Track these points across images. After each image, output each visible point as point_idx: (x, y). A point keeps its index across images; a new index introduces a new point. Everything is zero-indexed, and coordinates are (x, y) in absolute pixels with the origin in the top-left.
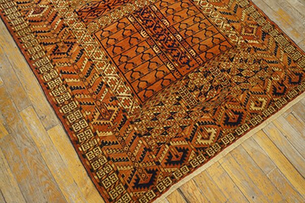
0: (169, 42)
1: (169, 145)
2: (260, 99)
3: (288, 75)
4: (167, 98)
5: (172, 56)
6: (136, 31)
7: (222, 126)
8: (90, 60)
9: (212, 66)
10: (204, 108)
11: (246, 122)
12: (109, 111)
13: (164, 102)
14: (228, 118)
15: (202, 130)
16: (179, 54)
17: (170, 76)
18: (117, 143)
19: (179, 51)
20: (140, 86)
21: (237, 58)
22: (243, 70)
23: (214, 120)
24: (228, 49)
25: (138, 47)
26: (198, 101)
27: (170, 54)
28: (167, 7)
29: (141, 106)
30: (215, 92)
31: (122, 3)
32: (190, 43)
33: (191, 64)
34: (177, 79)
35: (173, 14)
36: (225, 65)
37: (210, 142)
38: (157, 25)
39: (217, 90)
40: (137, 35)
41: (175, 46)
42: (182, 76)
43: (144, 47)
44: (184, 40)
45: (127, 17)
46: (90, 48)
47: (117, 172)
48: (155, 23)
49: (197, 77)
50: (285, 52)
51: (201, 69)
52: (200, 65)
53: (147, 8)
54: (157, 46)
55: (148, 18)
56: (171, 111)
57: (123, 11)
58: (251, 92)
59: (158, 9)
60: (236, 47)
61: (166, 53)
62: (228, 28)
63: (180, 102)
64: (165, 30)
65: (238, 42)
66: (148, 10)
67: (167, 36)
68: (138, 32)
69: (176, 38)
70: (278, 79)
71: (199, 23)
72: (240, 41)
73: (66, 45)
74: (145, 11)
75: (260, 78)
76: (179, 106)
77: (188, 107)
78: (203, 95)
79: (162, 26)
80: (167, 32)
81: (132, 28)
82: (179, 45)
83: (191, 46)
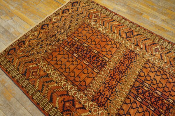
0: (81, 51)
1: (70, 13)
2: (32, 37)
3: (15, 52)
5: (77, 44)
6: (100, 52)
7: (49, 23)
8: (114, 33)
9: (56, 45)
10: (58, 27)
11: (39, 27)
12: (96, 17)
14: (48, 26)
15: (58, 20)
16: (74, 46)
17: (75, 35)
18: (88, 10)
19: (74, 47)
20: (87, 28)
21: (43, 53)
22: (40, 48)
23: (53, 24)
24: (48, 57)
25: (95, 44)
27: (78, 45)
28: (88, 74)
29: (84, 22)
30: (53, 34)
31: (116, 68)
32: (69, 54)
33: (67, 43)
34: (72, 35)
35: (83, 69)
36: (49, 48)
37: (54, 18)
38: (90, 59)
39: (53, 35)
40: (98, 50)
41: (77, 50)
42: (70, 36)
43: (92, 45)
44: (73, 55)
45: (109, 59)
46: (117, 37)
47: (85, 4)
48: (92, 60)
49: (63, 38)
50: (14, 66)
51: (61, 42)
52: (62, 44)
53: (100, 69)
54: (86, 47)
55: (97, 62)
57: (113, 62)
58: (36, 39)
59: (93, 70)
60: (43, 60)
61: (80, 45)
62: (48, 70)
64: (85, 57)
65: (42, 63)
66: (99, 68)
68: (99, 52)
69: (78, 54)
70: (21, 49)
71: (66, 68)
72: (41, 64)
74: (100, 66)
75: (31, 46)
77: (65, 26)
79: (88, 59)
80: (83, 56)
81: (103, 53)
82: (75, 51)
83: (68, 52)
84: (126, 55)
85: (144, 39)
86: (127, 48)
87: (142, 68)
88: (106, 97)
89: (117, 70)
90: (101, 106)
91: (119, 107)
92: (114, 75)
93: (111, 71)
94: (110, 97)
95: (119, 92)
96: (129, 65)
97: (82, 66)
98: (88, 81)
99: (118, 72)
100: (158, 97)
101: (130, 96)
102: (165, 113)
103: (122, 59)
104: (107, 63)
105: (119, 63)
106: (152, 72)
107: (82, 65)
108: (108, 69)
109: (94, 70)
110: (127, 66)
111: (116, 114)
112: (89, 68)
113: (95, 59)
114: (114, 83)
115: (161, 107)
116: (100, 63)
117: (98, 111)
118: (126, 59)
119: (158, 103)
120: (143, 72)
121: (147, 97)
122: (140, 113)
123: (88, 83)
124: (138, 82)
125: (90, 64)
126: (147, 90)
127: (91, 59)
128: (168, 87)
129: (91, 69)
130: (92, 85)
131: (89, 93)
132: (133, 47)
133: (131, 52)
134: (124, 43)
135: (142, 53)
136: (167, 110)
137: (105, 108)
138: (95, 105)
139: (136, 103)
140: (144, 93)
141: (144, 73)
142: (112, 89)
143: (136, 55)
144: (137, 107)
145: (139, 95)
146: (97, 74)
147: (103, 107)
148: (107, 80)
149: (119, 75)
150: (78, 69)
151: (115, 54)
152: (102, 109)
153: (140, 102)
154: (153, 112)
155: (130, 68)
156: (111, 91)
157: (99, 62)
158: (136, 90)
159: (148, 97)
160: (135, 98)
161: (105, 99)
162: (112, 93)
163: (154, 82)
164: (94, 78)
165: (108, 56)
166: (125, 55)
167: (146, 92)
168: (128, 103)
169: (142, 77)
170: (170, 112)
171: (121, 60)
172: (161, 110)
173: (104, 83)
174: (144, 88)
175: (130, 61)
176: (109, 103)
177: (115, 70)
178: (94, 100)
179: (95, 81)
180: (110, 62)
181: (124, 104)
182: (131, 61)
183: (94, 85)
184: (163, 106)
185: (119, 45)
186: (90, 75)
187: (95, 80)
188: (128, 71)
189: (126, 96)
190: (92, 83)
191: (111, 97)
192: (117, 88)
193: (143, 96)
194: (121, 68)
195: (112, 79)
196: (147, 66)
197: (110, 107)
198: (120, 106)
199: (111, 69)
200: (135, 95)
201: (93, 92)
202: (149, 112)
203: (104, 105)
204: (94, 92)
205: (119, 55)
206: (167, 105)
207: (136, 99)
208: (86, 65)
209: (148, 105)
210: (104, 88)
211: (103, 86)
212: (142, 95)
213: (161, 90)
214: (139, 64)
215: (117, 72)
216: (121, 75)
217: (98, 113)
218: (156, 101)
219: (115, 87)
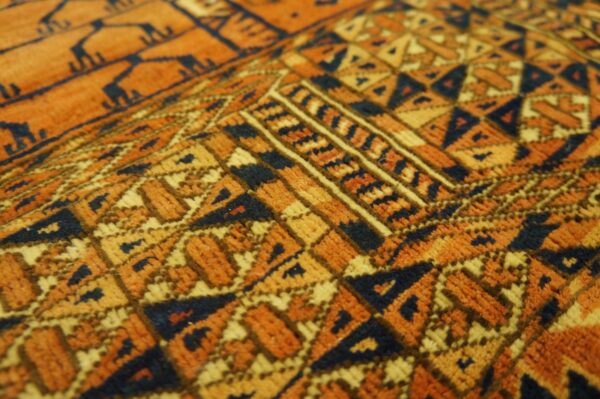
4: (136, 170)
10: (537, 225)
13: (95, 205)
26: (458, 172)
49: (401, 31)
56: (157, 293)
63: (269, 194)
76: (259, 228)
77: (361, 237)
78: (483, 127)
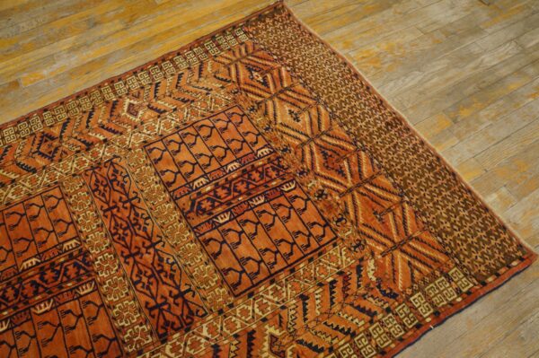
6: (41, 250)
8: (13, 181)
25: (8, 252)
28: (82, 315)
35: (60, 325)
38: (41, 289)
40: (32, 251)
43: (4, 261)
45: (77, 237)
46: (33, 181)
48: (49, 286)
53: (89, 276)
55: (65, 274)
57: (93, 231)
59: (81, 296)
64: (26, 303)
66: (84, 278)
67: (9, 304)
68: (39, 254)
73: (53, 149)
74: (82, 271)
79: (38, 297)
80: (20, 305)
81: (48, 245)
84: (94, 188)
85: (85, 120)
86: (80, 175)
87: (153, 170)
88: (176, 297)
89: (121, 231)
90: (191, 323)
91: (217, 277)
92: (129, 248)
93: (112, 249)
94: (178, 287)
95: (179, 256)
96: (127, 195)
97: (48, 325)
98: (102, 326)
99: (128, 232)
100: (240, 173)
101: (204, 234)
102: (283, 179)
103: (98, 203)
104: (84, 249)
105: (106, 217)
106: (178, 151)
107: (46, 323)
108: (102, 253)
109: (82, 293)
110: (126, 202)
111: (229, 293)
112: (67, 304)
113: (53, 274)
114: (148, 258)
115: (268, 179)
116: (71, 267)
117: (199, 338)
118: (107, 195)
119: (254, 180)
120: (163, 172)
121: (230, 197)
122: (255, 234)
123: (110, 329)
124: (182, 197)
125: (56, 296)
126: (213, 187)
127: (43, 286)
128: (233, 140)
129: (73, 300)
130: (121, 322)
131: (139, 341)
132: (87, 159)
133: (96, 170)
134: (59, 174)
135: (117, 148)
136: (278, 171)
137: (200, 314)
138: (180, 340)
139: (229, 230)
140: (214, 199)
141: (167, 170)
142: (162, 271)
143: (112, 164)
144: (240, 233)
145: (214, 211)
146: (97, 289)
147: (196, 319)
148: (132, 271)
149: (137, 235)
150: (51, 340)
151: (74, 213)
152: (198, 324)
153: (230, 220)
154: (268, 202)
155: (136, 197)
156: (166, 276)
157: (68, 270)
158: (197, 214)
159: (229, 194)
160: (215, 226)
161: (177, 305)
162: (172, 277)
163: (203, 160)
164: (103, 305)
165: (68, 235)
166: (93, 191)
167: (216, 192)
168: (217, 250)
169: (174, 182)
170: (286, 167)
171: (99, 208)
172: (274, 183)
173: (135, 283)
174: (203, 192)
175: (118, 188)
176: (193, 296)
177: (116, 237)
178: (166, 334)
179: (114, 307)
180: (87, 237)
181: (216, 261)
182: (118, 185)
183: (125, 314)
184: (267, 175)
185: (57, 189)
186: (88, 311)
187: (111, 306)
188: (139, 205)
189: (199, 245)
190: (114, 319)
191: (183, 284)
192: (168, 256)
193: (221, 204)
194: (121, 218)
195: (137, 258)
196: (156, 154)
197: (205, 299)
198: (216, 272)
199: (107, 247)
200: (208, 221)
201: (140, 328)
202: (264, 211)
203: (191, 312)
204: (141, 324)
205: (82, 205)
206: (268, 166)
207: (221, 225)
208: (52, 309)
209: (249, 205)
210: (148, 292)
211: (141, 292)
212: (218, 206)
213: (230, 157)
214: (138, 170)
215: (127, 235)
216: (139, 229)
217: (203, 341)
218: (248, 184)
219: (161, 259)
